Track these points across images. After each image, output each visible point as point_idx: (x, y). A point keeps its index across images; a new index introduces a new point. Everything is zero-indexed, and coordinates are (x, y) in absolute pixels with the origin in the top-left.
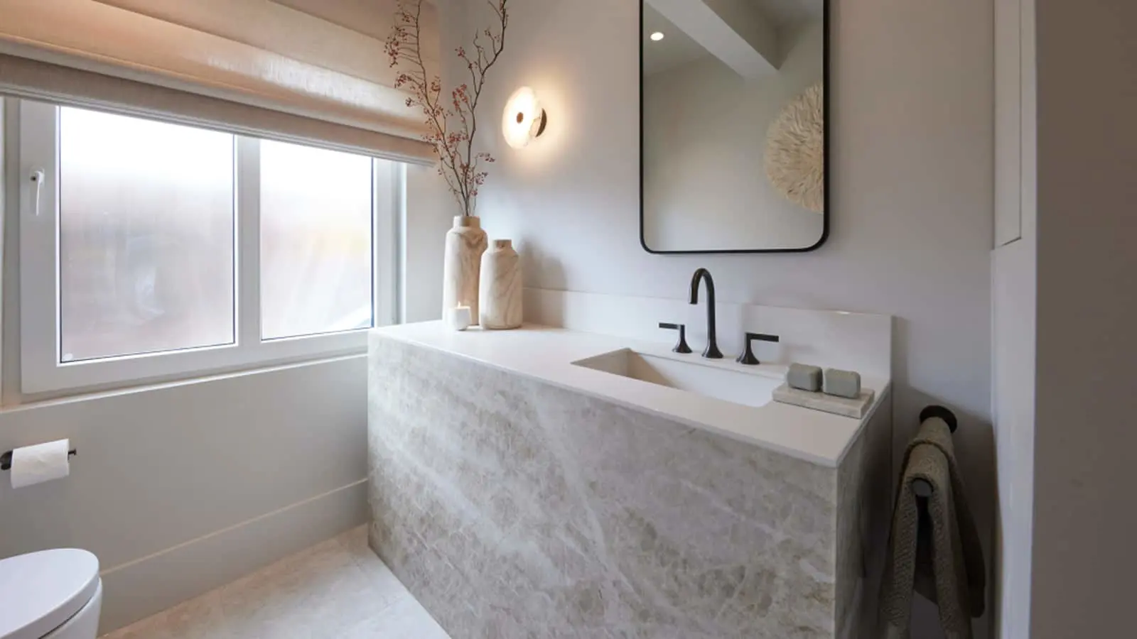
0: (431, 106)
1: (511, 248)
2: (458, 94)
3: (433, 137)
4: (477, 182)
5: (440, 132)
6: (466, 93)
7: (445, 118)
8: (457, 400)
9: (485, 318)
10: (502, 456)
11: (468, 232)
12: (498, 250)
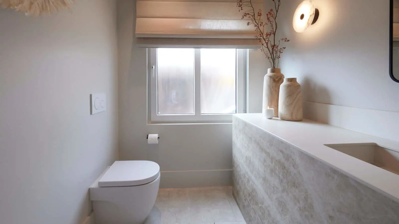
0: (257, 23)
1: (296, 82)
2: (269, 14)
3: (258, 36)
4: (280, 52)
5: (261, 33)
6: (272, 13)
7: (264, 26)
8: (262, 149)
9: (281, 115)
10: (281, 181)
11: (274, 75)
12: (288, 83)
